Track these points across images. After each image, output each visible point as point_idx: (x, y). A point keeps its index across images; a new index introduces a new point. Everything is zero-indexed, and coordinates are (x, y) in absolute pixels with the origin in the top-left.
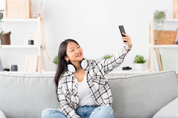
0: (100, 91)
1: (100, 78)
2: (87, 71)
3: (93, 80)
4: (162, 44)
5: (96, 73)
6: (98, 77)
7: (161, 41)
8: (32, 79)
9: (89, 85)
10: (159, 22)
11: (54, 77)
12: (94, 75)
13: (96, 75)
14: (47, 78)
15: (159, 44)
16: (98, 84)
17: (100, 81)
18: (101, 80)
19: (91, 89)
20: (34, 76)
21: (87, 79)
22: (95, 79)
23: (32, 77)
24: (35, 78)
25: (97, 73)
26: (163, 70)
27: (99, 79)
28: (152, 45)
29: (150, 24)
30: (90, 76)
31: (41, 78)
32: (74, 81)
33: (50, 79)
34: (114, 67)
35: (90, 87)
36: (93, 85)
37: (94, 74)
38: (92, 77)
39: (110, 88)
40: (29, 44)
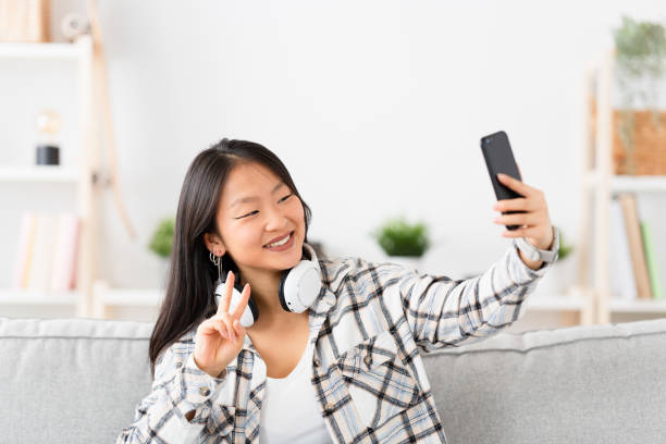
0: (379, 434)
1: (391, 365)
2: (323, 319)
3: (349, 375)
4: (650, 172)
5: (371, 336)
6: (379, 359)
7: (642, 159)
8: (31, 346)
9: (323, 399)
10: (637, 73)
11: (149, 335)
12: (361, 347)
13: (370, 348)
14: (110, 343)
15: (637, 173)
16: (375, 399)
17: (385, 384)
18: (395, 375)
19: (333, 422)
20: (41, 333)
21: (315, 365)
22: (359, 371)
23: (35, 338)
24: (50, 343)
25: (374, 339)
26: (652, 295)
27: (385, 369)
28: (605, 178)
29: (594, 85)
30: (335, 350)
31: (81, 345)
32: (245, 369)
33: (129, 349)
34: (468, 334)
35: (328, 413)
36: (347, 400)
37: (359, 340)
38: (344, 357)
39: (438, 428)
40: (39, 163)
